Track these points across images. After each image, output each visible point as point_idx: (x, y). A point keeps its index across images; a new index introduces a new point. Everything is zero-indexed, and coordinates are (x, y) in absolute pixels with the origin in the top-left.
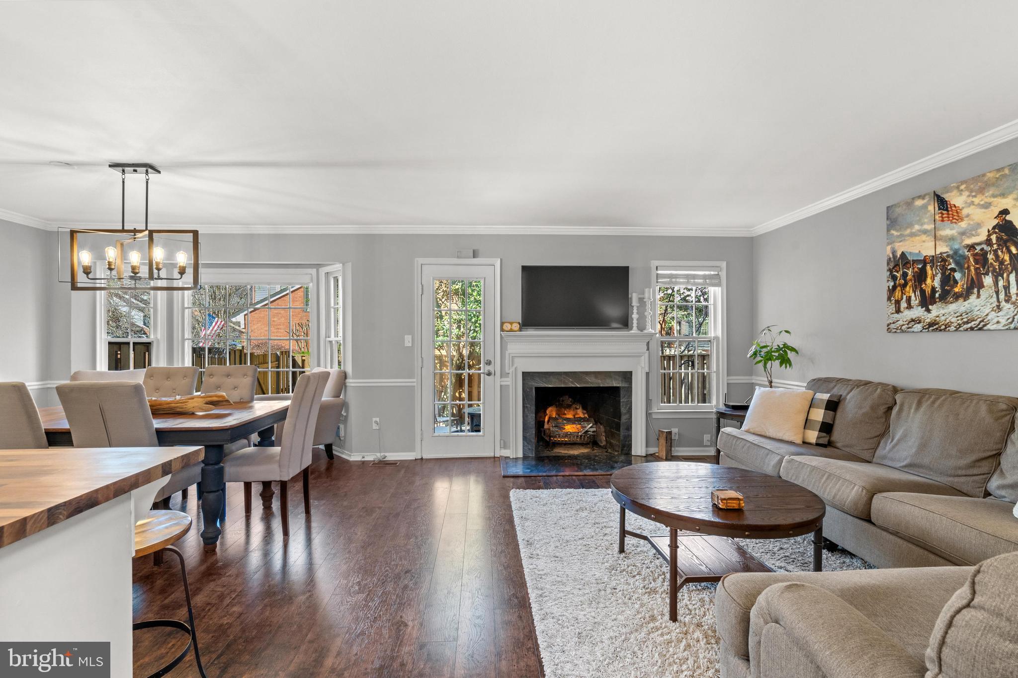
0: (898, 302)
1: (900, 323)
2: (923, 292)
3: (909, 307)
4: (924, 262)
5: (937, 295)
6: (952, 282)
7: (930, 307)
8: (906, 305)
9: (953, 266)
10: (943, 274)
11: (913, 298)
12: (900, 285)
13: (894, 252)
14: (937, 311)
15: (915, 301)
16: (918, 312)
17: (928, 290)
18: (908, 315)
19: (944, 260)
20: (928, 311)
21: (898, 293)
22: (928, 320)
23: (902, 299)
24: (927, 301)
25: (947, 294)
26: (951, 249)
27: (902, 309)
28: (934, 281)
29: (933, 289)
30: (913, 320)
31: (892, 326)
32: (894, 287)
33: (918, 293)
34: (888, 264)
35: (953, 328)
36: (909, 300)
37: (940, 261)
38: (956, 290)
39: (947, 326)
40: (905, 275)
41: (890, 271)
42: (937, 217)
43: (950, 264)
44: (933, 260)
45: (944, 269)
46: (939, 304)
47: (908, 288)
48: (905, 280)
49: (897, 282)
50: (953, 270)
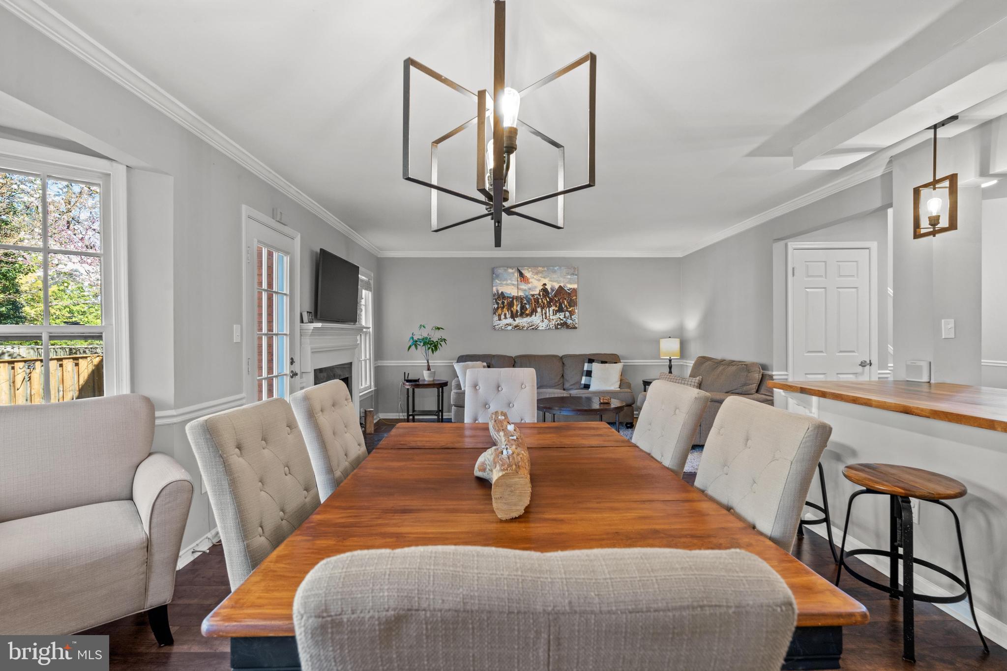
0: (500, 316)
1: (501, 325)
2: (512, 312)
3: (506, 318)
4: (513, 298)
5: (519, 314)
6: (525, 309)
7: (515, 319)
8: (504, 317)
9: (525, 302)
10: (521, 305)
11: (507, 314)
12: (501, 307)
13: (497, 291)
14: (519, 321)
15: (508, 316)
16: (510, 321)
17: (514, 311)
18: (504, 322)
19: (522, 299)
20: (515, 320)
21: (500, 311)
22: (515, 325)
23: (502, 314)
24: (513, 316)
25: (523, 313)
26: (525, 295)
27: (502, 319)
28: (517, 307)
29: (517, 311)
30: (507, 324)
31: (496, 327)
32: (498, 308)
33: (510, 312)
34: (494, 296)
35: (525, 329)
36: (505, 315)
37: (520, 299)
38: (527, 312)
39: (523, 327)
40: (503, 303)
41: (496, 300)
42: (519, 279)
43: (524, 301)
44: (517, 298)
45: (522, 303)
46: (520, 318)
47: (505, 309)
48: (503, 305)
49: (499, 306)
50: (525, 303)
